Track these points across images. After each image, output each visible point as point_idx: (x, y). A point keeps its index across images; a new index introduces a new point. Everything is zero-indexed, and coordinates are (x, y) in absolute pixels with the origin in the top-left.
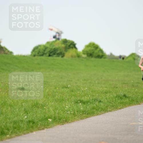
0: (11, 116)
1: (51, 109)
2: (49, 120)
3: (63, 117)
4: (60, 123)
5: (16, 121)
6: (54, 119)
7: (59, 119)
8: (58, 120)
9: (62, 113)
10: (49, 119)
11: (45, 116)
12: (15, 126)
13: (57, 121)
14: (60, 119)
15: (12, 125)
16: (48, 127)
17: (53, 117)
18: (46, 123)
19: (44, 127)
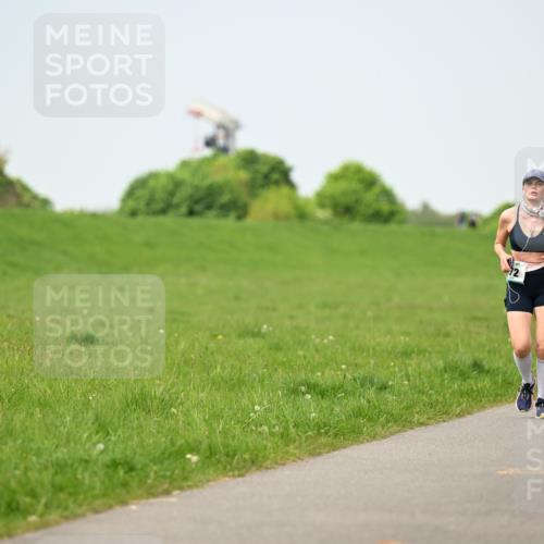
0: (43, 444)
1: (196, 416)
2: (189, 459)
3: (244, 447)
4: (232, 470)
5: (65, 460)
6: (208, 453)
7: (228, 456)
8: (223, 459)
9: (238, 430)
10: (189, 456)
11: (173, 444)
12: (59, 479)
13: (219, 462)
14: (231, 453)
15: (47, 477)
16: (185, 484)
17: (204, 446)
18: (177, 472)
19: (170, 483)
